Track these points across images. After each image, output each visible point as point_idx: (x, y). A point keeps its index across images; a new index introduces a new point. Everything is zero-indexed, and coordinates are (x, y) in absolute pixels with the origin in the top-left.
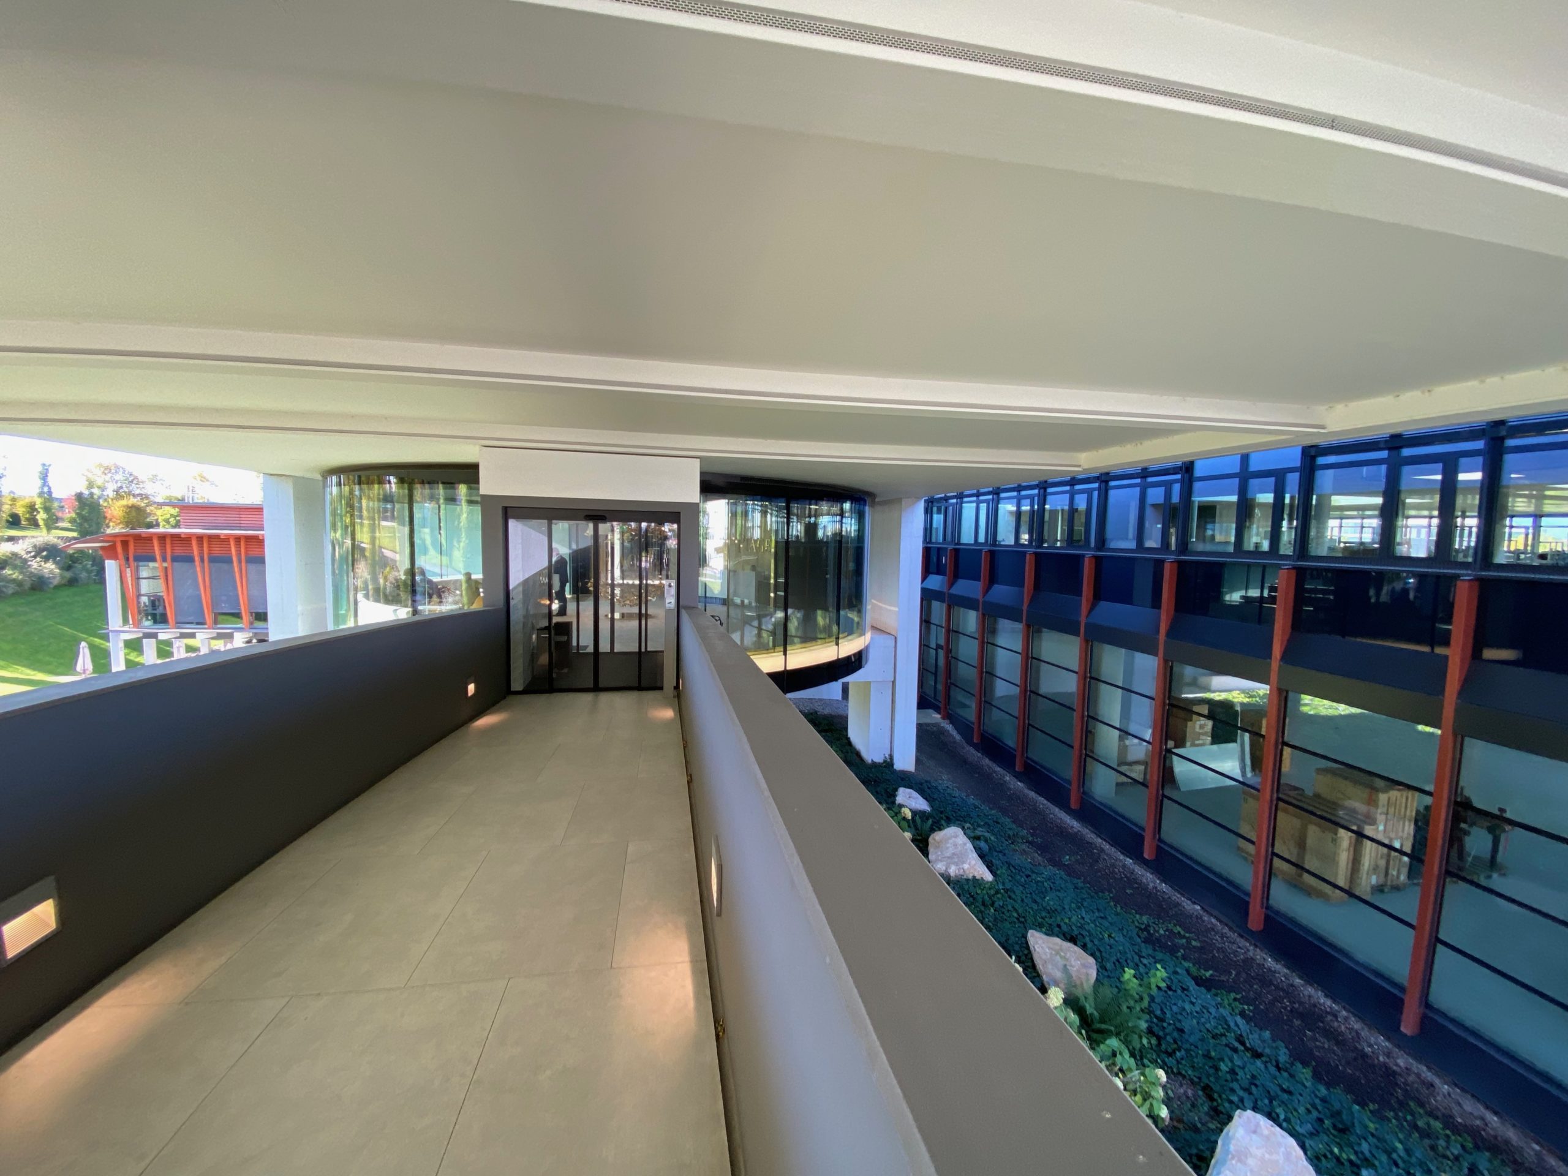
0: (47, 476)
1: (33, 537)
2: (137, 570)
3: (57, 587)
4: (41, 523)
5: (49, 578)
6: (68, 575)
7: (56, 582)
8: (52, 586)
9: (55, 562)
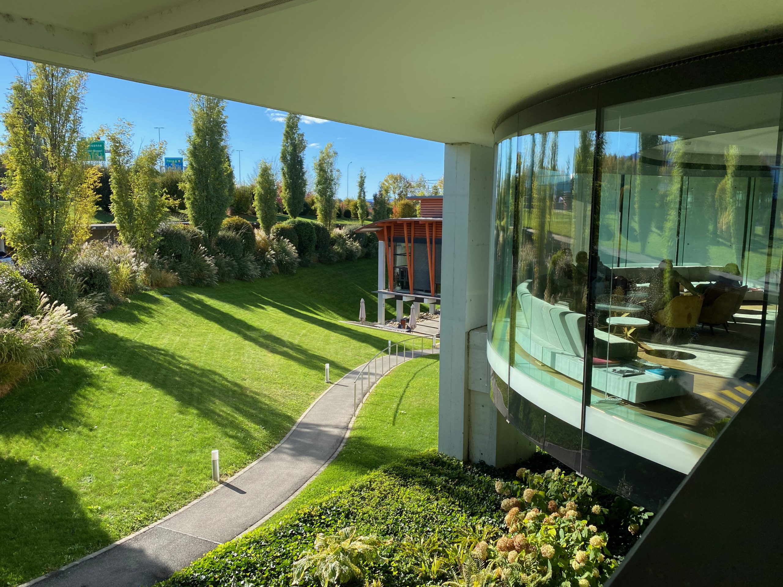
0: (363, 185)
1: (350, 225)
2: (395, 249)
3: (359, 258)
4: (359, 216)
5: (355, 252)
6: (365, 250)
7: (359, 255)
8: (356, 258)
9: (359, 242)
